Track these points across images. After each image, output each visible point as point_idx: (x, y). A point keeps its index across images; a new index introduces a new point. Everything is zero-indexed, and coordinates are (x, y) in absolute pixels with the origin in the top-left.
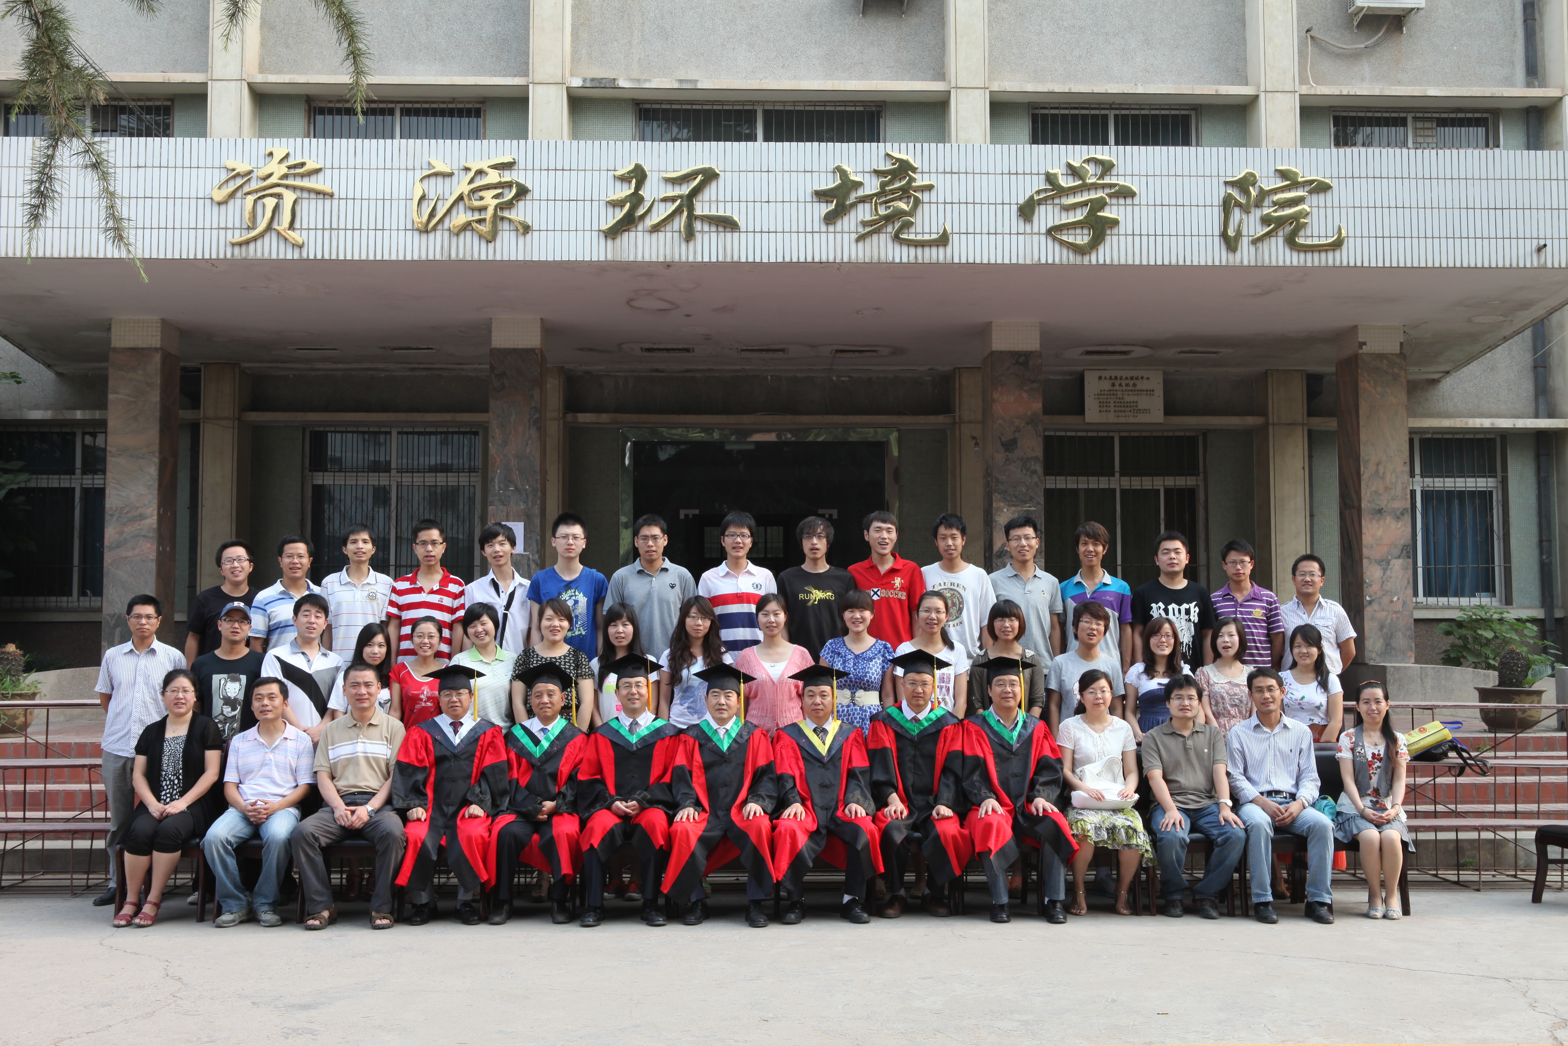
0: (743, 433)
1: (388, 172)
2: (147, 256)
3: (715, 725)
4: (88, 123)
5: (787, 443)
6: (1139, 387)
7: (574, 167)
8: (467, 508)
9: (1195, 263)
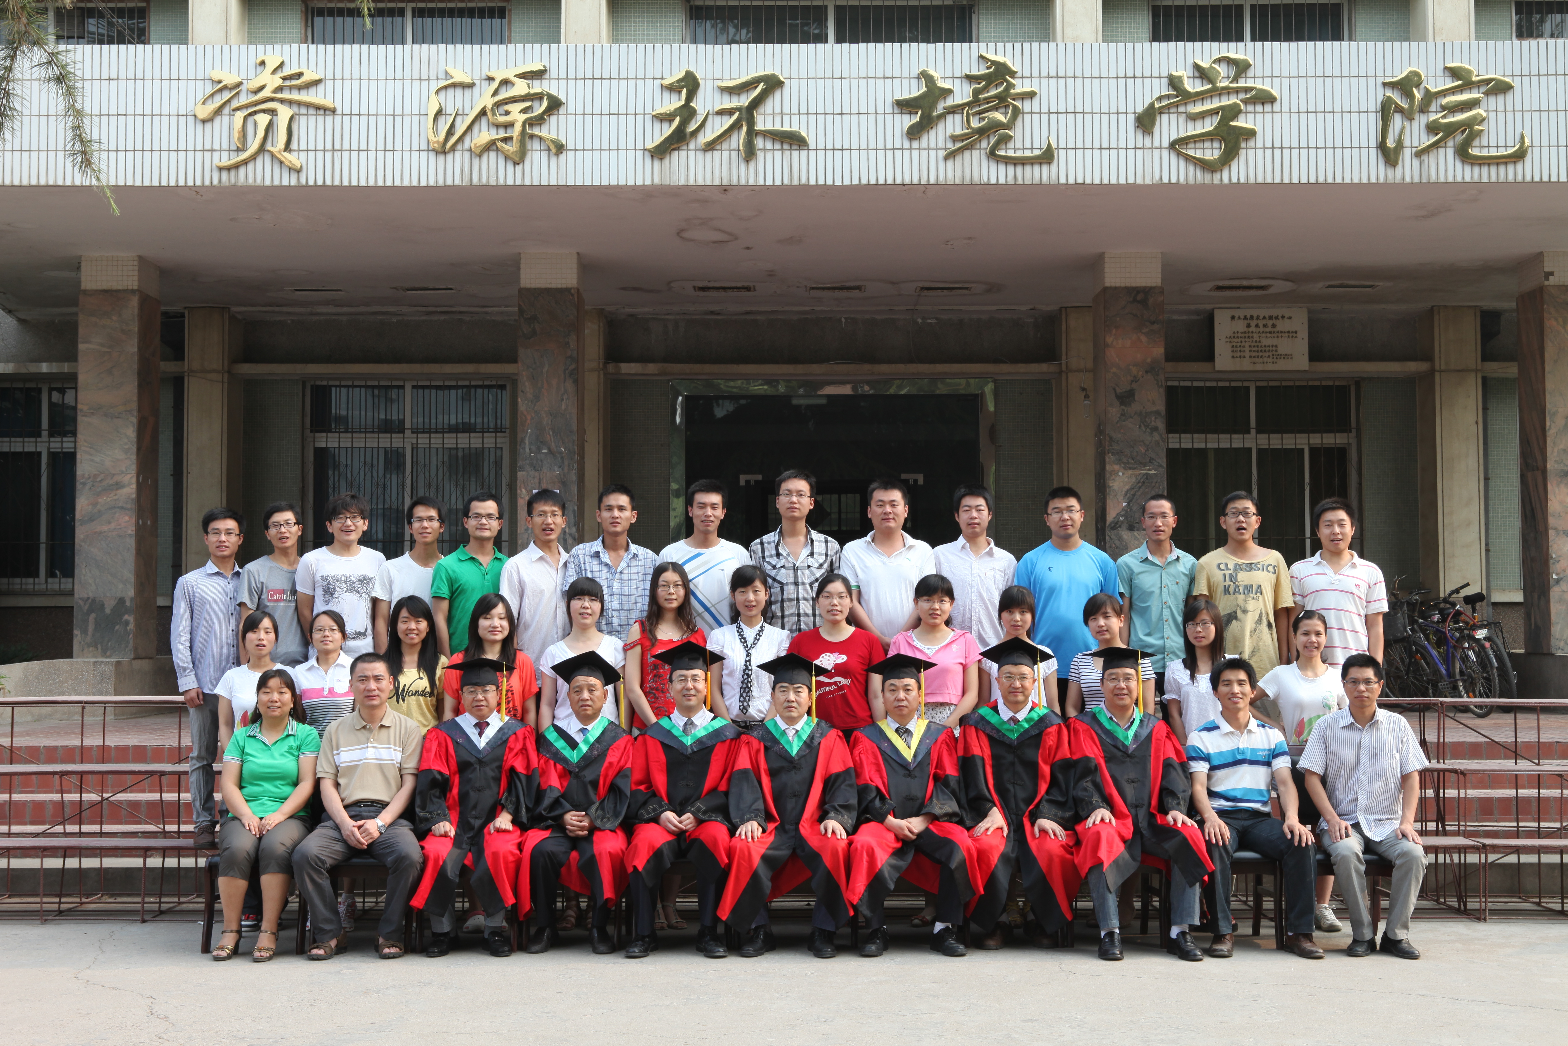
0: (813, 385)
1: (399, 84)
2: (121, 183)
3: (782, 725)
4: (51, 29)
5: (864, 397)
6: (1279, 328)
7: (615, 75)
8: (493, 475)
9: (1347, 180)
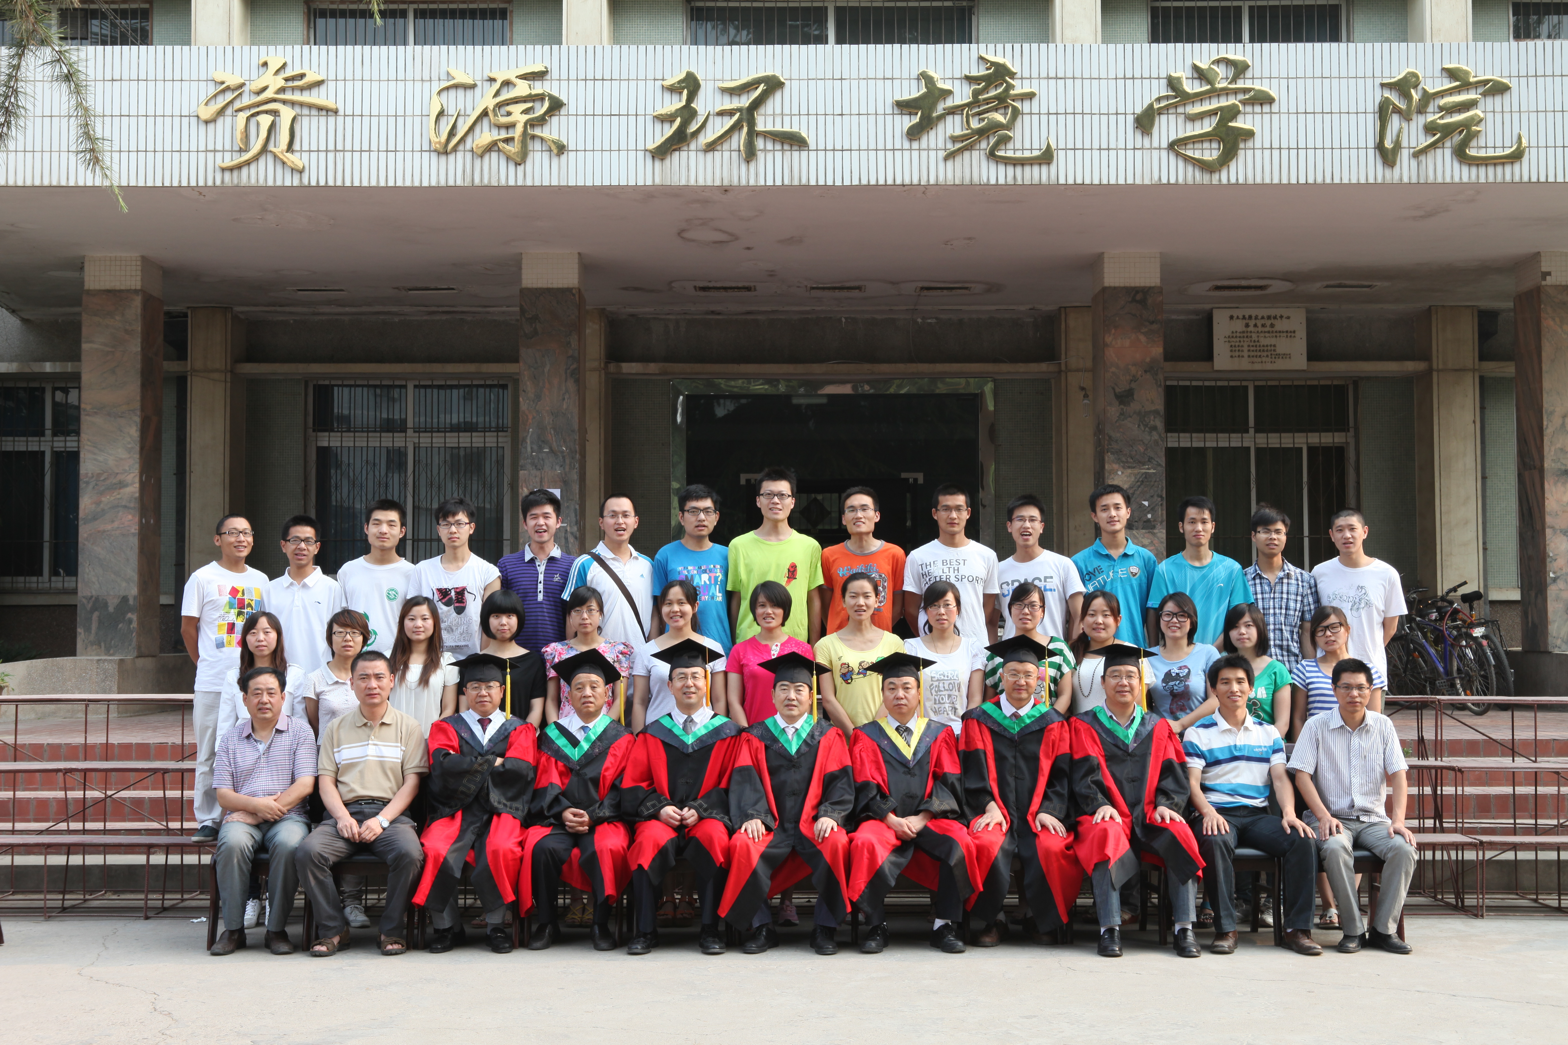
0: (814, 385)
1: (401, 85)
3: (783, 724)
4: (56, 29)
5: (864, 396)
6: (1277, 328)
7: (616, 76)
8: (494, 474)
9: (1345, 181)
